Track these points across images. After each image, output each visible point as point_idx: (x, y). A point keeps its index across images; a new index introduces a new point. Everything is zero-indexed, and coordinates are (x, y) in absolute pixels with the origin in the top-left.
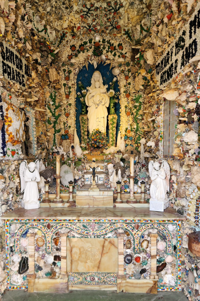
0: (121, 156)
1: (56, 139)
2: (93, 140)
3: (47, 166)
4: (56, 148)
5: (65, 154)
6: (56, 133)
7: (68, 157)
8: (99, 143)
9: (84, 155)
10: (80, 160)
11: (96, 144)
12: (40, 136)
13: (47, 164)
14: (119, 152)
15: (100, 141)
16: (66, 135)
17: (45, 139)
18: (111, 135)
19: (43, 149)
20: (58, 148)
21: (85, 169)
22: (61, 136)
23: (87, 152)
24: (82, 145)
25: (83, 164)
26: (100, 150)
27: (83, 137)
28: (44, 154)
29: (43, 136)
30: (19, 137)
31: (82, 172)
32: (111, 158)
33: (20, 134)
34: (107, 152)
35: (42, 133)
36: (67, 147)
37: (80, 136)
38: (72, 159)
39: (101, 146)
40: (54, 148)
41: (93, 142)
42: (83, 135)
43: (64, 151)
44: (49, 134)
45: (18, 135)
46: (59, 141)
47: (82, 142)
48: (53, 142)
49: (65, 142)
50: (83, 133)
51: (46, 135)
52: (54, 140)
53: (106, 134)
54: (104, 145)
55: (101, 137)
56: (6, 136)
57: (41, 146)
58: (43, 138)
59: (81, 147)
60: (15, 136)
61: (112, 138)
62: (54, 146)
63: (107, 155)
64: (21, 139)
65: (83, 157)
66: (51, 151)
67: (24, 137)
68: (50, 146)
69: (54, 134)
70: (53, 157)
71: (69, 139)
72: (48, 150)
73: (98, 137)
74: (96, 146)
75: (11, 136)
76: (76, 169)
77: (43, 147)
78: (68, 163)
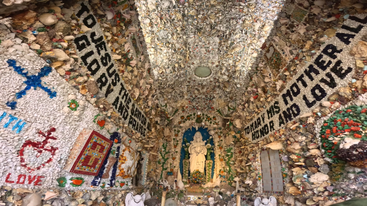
0: (218, 190)
1: (163, 175)
2: (194, 177)
3: (152, 195)
4: (162, 181)
5: (169, 186)
6: (163, 170)
7: (172, 188)
8: (199, 179)
9: (185, 188)
10: (182, 192)
11: (196, 180)
12: (150, 172)
13: (153, 194)
14: (216, 187)
15: (200, 178)
16: (171, 172)
17: (154, 174)
18: (207, 174)
19: (152, 181)
20: (164, 182)
21: (187, 200)
22: (167, 173)
23: (188, 186)
24: (184, 180)
25: (185, 196)
26: (199, 185)
27: (185, 175)
28: (151, 185)
29: (153, 172)
30: (130, 173)
31: (184, 202)
32: (210, 191)
33: (132, 170)
34: (205, 186)
35: (152, 170)
36: (171, 181)
37: (182, 173)
38: (175, 191)
39: (200, 182)
40: (160, 181)
41: (193, 179)
42: (184, 173)
43: (169, 184)
44: (158, 171)
45: (130, 171)
46: (165, 176)
47: (184, 178)
48: (160, 176)
49: (170, 178)
50: (185, 172)
51: (155, 171)
52: (162, 175)
53: (204, 173)
54: (203, 181)
55: (200, 176)
56: (117, 171)
57: (150, 179)
58: (153, 174)
59: (183, 181)
60: (126, 172)
61: (209, 176)
62: (160, 179)
63: (205, 189)
64: (132, 174)
65: (184, 189)
66: (158, 183)
67: (136, 173)
68: (158, 179)
69: (162, 171)
70: (158, 188)
71: (173, 175)
72: (155, 182)
73: (198, 176)
74: (196, 182)
75: (122, 171)
76: (179, 201)
77: (151, 180)
78: (172, 193)
